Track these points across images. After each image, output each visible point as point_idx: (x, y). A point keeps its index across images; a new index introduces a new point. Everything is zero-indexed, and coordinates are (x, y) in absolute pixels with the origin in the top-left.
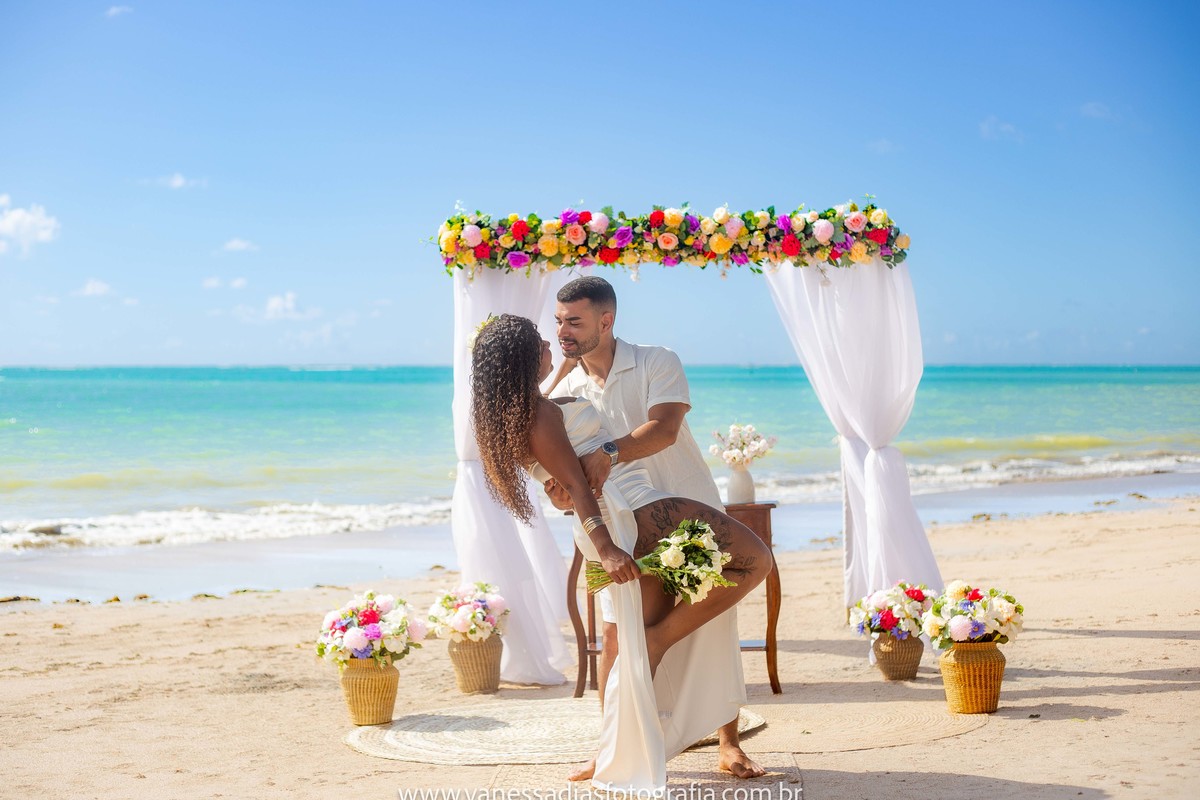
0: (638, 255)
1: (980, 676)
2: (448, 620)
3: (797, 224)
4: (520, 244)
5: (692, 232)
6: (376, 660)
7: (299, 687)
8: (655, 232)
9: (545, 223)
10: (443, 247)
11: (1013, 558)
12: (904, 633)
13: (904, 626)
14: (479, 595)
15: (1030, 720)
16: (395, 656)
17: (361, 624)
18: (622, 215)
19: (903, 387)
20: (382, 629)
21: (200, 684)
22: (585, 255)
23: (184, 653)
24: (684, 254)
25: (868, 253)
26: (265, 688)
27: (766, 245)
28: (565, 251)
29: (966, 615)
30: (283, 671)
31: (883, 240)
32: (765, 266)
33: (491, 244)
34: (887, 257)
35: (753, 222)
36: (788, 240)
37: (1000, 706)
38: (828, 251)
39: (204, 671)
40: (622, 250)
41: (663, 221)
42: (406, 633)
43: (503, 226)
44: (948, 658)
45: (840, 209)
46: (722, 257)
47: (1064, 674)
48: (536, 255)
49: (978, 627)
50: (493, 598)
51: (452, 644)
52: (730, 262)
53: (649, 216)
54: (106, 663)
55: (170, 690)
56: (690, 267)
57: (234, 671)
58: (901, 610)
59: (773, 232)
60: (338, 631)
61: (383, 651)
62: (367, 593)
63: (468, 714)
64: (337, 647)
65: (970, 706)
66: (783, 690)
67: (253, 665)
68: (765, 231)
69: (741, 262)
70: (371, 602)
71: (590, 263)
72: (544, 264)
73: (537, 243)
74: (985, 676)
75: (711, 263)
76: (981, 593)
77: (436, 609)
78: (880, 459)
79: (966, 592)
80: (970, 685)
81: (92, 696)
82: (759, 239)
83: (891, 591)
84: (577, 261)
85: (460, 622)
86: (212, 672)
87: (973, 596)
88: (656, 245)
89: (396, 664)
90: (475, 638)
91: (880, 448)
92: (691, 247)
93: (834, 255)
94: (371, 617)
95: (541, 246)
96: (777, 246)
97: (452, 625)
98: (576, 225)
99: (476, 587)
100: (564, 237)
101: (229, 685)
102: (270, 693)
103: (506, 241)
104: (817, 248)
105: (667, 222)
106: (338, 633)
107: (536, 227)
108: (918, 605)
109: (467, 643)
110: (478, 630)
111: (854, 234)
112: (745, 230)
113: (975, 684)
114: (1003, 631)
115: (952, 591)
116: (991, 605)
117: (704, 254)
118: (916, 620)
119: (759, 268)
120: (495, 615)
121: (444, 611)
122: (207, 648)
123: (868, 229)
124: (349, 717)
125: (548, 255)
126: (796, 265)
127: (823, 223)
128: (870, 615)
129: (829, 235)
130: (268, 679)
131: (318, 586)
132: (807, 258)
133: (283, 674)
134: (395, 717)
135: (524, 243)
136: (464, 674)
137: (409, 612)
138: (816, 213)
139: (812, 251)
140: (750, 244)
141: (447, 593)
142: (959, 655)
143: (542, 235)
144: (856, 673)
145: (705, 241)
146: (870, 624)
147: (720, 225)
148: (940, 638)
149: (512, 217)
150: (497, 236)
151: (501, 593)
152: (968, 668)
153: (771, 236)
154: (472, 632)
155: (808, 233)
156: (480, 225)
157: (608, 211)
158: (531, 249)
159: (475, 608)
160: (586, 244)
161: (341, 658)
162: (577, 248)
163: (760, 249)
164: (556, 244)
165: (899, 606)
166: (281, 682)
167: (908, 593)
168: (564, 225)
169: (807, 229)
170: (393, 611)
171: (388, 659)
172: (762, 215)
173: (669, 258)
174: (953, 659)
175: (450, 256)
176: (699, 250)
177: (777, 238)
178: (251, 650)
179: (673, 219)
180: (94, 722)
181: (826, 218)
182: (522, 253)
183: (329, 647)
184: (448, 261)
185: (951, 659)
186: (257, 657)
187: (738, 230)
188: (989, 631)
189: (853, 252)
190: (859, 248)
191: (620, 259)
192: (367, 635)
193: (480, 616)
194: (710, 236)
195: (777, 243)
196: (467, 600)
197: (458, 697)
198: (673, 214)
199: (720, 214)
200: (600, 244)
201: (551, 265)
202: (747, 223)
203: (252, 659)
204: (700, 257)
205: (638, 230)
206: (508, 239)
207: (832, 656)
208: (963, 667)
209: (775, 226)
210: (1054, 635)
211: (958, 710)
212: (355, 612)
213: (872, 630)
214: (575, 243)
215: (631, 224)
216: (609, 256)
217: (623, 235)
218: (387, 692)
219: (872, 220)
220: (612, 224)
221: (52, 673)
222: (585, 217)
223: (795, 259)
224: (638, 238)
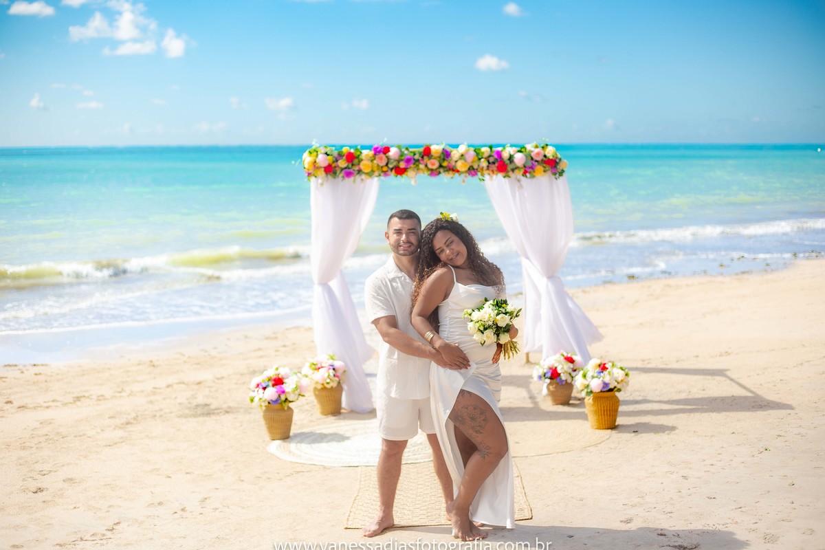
0: (416, 171)
1: (607, 409)
2: (313, 376)
3: (505, 155)
4: (350, 166)
5: (447, 159)
6: (282, 404)
7: (227, 412)
8: (426, 158)
9: (364, 153)
10: (306, 166)
12: (563, 381)
13: (563, 377)
14: (331, 362)
15: (633, 434)
16: (292, 402)
17: (273, 385)
18: (407, 149)
20: (285, 388)
21: (169, 411)
22: (387, 171)
23: (149, 387)
24: (442, 170)
25: (544, 171)
26: (209, 413)
27: (488, 166)
28: (375, 169)
29: (599, 378)
30: (213, 400)
31: (553, 164)
32: (487, 177)
33: (333, 165)
34: (555, 174)
35: (481, 154)
36: (501, 165)
37: (616, 425)
38: (522, 171)
39: (167, 401)
40: (407, 168)
41: (430, 153)
42: (298, 390)
43: (340, 155)
44: (589, 400)
45: (529, 147)
46: (463, 173)
48: (360, 171)
49: (606, 384)
50: (338, 364)
51: (315, 389)
52: (467, 175)
53: (422, 150)
55: (154, 416)
56: (445, 177)
57: (185, 401)
58: (562, 368)
59: (491, 160)
61: (286, 399)
62: (275, 367)
63: (330, 431)
64: (260, 399)
65: (601, 426)
68: (487, 159)
69: (473, 175)
70: (277, 372)
71: (389, 174)
72: (363, 176)
73: (359, 164)
74: (609, 410)
75: (457, 174)
76: (607, 366)
77: (306, 370)
78: (550, 284)
79: (600, 365)
80: (601, 415)
81: (111, 421)
82: (484, 163)
83: (556, 357)
84: (382, 174)
85: (321, 377)
86: (172, 402)
87: (603, 367)
88: (426, 166)
89: (291, 405)
90: (328, 386)
92: (446, 167)
93: (525, 172)
94: (278, 382)
95: (362, 166)
96: (494, 167)
97: (315, 379)
98: (382, 155)
99: (328, 357)
100: (375, 162)
103: (342, 163)
104: (516, 169)
105: (432, 153)
106: (261, 391)
107: (359, 155)
108: (571, 365)
109: (324, 389)
110: (331, 382)
111: (536, 161)
112: (476, 158)
113: (604, 414)
114: (619, 386)
115: (591, 367)
116: (613, 372)
117: (453, 170)
118: (570, 374)
119: (483, 178)
120: (340, 373)
121: (311, 371)
122: (161, 383)
123: (544, 159)
124: (265, 434)
125: (365, 171)
126: (504, 177)
127: (519, 155)
128: (545, 371)
129: (523, 162)
130: (207, 407)
132: (510, 174)
133: (214, 403)
134: (291, 434)
135: (353, 165)
136: (322, 405)
137: (298, 378)
138: (516, 149)
139: (513, 170)
140: (479, 166)
141: (311, 360)
142: (596, 400)
143: (362, 160)
146: (545, 375)
147: (462, 155)
148: (586, 390)
149: (345, 150)
150: (337, 161)
151: (341, 360)
152: (600, 406)
153: (491, 162)
154: (328, 383)
155: (511, 160)
156: (327, 154)
157: (399, 147)
158: (356, 168)
159: (329, 369)
160: (387, 165)
161: (263, 404)
162: (382, 167)
163: (484, 169)
164: (370, 165)
165: (561, 366)
166: (216, 409)
167: (565, 359)
168: (375, 154)
169: (511, 158)
170: (290, 378)
171: (287, 403)
172: (486, 150)
173: (434, 173)
174: (593, 401)
175: (310, 172)
176: (450, 169)
177: (494, 163)
179: (436, 152)
180: (124, 440)
181: (520, 151)
182: (351, 170)
183: (256, 399)
184: (309, 174)
185: (591, 401)
186: (193, 390)
187: (472, 158)
188: (611, 386)
189: (536, 170)
190: (539, 168)
191: (406, 173)
192: (277, 392)
193: (332, 374)
194: (456, 162)
195: (493, 166)
196: (323, 365)
197: (320, 419)
198: (436, 149)
199: (462, 149)
200: (395, 165)
201: (367, 176)
202: (478, 154)
203: (191, 392)
204: (451, 172)
205: (417, 157)
206: (344, 163)
208: (597, 406)
209: (493, 156)
211: (595, 427)
212: (270, 379)
213: (546, 378)
214: (381, 165)
215: (412, 154)
216: (400, 171)
217: (408, 161)
218: (288, 422)
219: (546, 153)
220: (402, 154)
221: (78, 403)
222: (386, 150)
223: (504, 174)
224: (417, 162)
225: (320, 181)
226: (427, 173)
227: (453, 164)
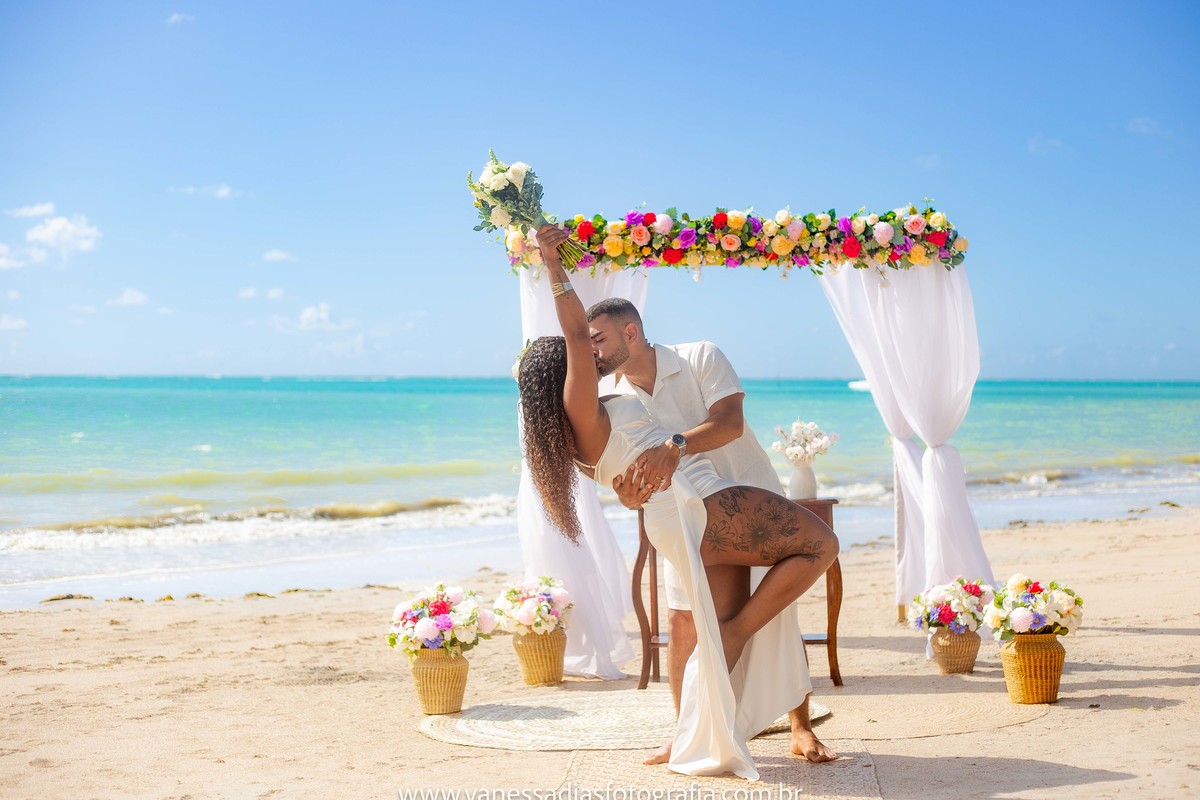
0: (702, 257)
1: (1041, 667)
2: (513, 613)
3: (858, 226)
5: (755, 234)
6: (447, 650)
7: (364, 679)
8: (718, 234)
9: (609, 224)
10: (510, 247)
11: (1054, 562)
12: (962, 627)
13: (962, 620)
14: (544, 588)
15: (1090, 710)
16: (465, 647)
17: (432, 615)
18: (686, 217)
19: (961, 386)
20: (453, 619)
21: (265, 676)
22: (649, 256)
23: (245, 647)
24: (746, 255)
25: (927, 255)
26: (331, 680)
27: (827, 246)
28: (629, 251)
29: (1027, 607)
30: (346, 664)
31: (941, 242)
32: (826, 267)
34: (945, 260)
35: (815, 225)
36: (849, 243)
37: (1059, 697)
38: (888, 253)
39: (267, 665)
40: (686, 251)
41: (726, 223)
42: (476, 623)
43: (569, 227)
44: (1009, 650)
45: (900, 212)
46: (783, 258)
47: (1118, 668)
48: (601, 255)
49: (1039, 618)
50: (557, 592)
51: (517, 636)
52: (792, 263)
53: (712, 218)
54: (168, 657)
55: (237, 682)
56: (754, 267)
57: (297, 664)
58: (959, 604)
59: (833, 235)
60: (409, 622)
61: (454, 641)
62: (438, 584)
63: (536, 704)
64: (408, 638)
65: (1030, 696)
66: (844, 682)
67: (315, 659)
68: (826, 233)
69: (802, 263)
70: (441, 593)
71: (653, 263)
72: (609, 264)
73: (602, 243)
74: (1046, 667)
75: (773, 266)
76: (1041, 586)
77: (502, 602)
78: (938, 457)
79: (1027, 585)
80: (1030, 676)
81: (160, 687)
82: (820, 241)
83: (948, 586)
84: (641, 261)
85: (526, 614)
86: (275, 665)
87: (1035, 589)
88: (719, 246)
89: (466, 654)
90: (539, 631)
91: (937, 447)
92: (753, 249)
93: (894, 257)
94: (441, 608)
95: (606, 246)
96: (838, 248)
97: (517, 618)
98: (641, 226)
99: (541, 581)
100: (629, 238)
101: (294, 677)
102: (337, 685)
104: (877, 250)
105: (729, 224)
106: (409, 624)
107: (601, 227)
108: (975, 599)
109: (532, 635)
110: (543, 623)
111: (914, 236)
112: (807, 232)
113: (1036, 675)
114: (1063, 623)
115: (1012, 585)
116: (1052, 597)
117: (766, 255)
118: (973, 614)
119: (820, 269)
120: (560, 608)
121: (509, 605)
122: (267, 643)
123: (927, 232)
124: (419, 707)
125: (612, 256)
126: (856, 266)
127: (883, 225)
128: (929, 610)
129: (889, 237)
130: (332, 672)
131: (369, 586)
132: (867, 260)
133: (345, 668)
134: (464, 707)
135: (589, 244)
136: (529, 666)
137: (478, 603)
138: (876, 216)
139: (872, 252)
140: (811, 245)
141: (512, 586)
142: (1020, 647)
143: (607, 235)
144: (914, 667)
145: (767, 242)
146: (928, 618)
147: (782, 227)
148: (1002, 630)
149: (578, 218)
151: (565, 587)
152: (1029, 659)
153: (832, 238)
154: (537, 625)
155: (869, 234)
157: (672, 213)
158: (596, 249)
159: (541, 601)
160: (650, 244)
161: (412, 649)
162: (641, 248)
163: (821, 251)
164: (621, 244)
165: (957, 601)
166: (346, 675)
167: (965, 588)
168: (628, 227)
169: (868, 231)
170: (463, 603)
171: (457, 649)
172: (823, 218)
173: (731, 259)
174: (1014, 650)
175: (516, 256)
176: (761, 252)
177: (838, 240)
178: (310, 646)
179: (736, 221)
180: (165, 712)
181: (886, 220)
182: (588, 254)
183: (401, 638)
184: (515, 261)
185: (1013, 650)
186: (317, 652)
187: (799, 232)
188: (1049, 622)
189: (913, 253)
190: (918, 250)
191: (683, 261)
192: (438, 625)
193: (545, 609)
194: (772, 237)
195: (837, 245)
196: (532, 594)
197: (523, 688)
198: (736, 215)
199: (782, 216)
200: (663, 245)
201: (616, 265)
202: (809, 225)
203: (313, 654)
204: (762, 258)
205: (702, 231)
207: (887, 652)
208: (1024, 658)
209: (835, 228)
210: (1104, 633)
211: (1019, 700)
212: (425, 603)
213: (930, 625)
214: (640, 244)
215: (694, 226)
216: (673, 257)
217: (687, 237)
218: (457, 682)
219: (931, 223)
220: (676, 225)
221: (116, 666)
222: (650, 219)
223: (855, 261)
224: (702, 240)
225: (534, 274)
226: (720, 259)
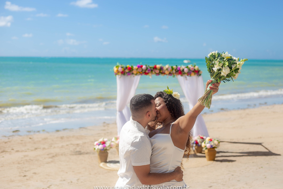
0: (152, 74)
3: (181, 69)
4: (130, 71)
5: (162, 70)
7: (87, 154)
8: (155, 70)
9: (134, 67)
10: (115, 71)
13: (199, 144)
17: (102, 144)
20: (106, 145)
21: (67, 153)
22: (142, 73)
24: (160, 73)
28: (138, 73)
29: (210, 144)
30: (82, 150)
31: (197, 72)
32: (176, 76)
33: (124, 71)
34: (198, 75)
36: (180, 72)
37: (215, 159)
41: (156, 68)
42: (110, 146)
43: (126, 68)
44: (206, 151)
45: (189, 66)
46: (167, 74)
48: (133, 74)
49: (212, 146)
52: (169, 75)
53: (154, 67)
54: (46, 148)
57: (72, 150)
59: (177, 70)
61: (106, 149)
62: (103, 138)
64: (98, 148)
67: (76, 149)
68: (175, 70)
69: (171, 75)
70: (104, 140)
71: (142, 75)
72: (134, 75)
75: (165, 75)
76: (212, 140)
82: (174, 71)
83: (197, 137)
84: (140, 74)
86: (68, 150)
88: (155, 72)
89: (108, 151)
93: (188, 75)
95: (133, 72)
96: (177, 73)
98: (140, 68)
100: (138, 70)
101: (73, 153)
102: (82, 155)
103: (127, 71)
104: (185, 73)
106: (98, 146)
107: (132, 68)
108: (202, 140)
111: (192, 71)
112: (172, 70)
114: (216, 147)
115: (207, 139)
116: (214, 142)
118: (201, 143)
119: (174, 76)
123: (194, 70)
124: (99, 161)
125: (135, 73)
126: (181, 76)
127: (186, 69)
129: (187, 71)
132: (183, 75)
134: (108, 161)
138: (185, 67)
140: (172, 72)
142: (208, 151)
143: (133, 70)
147: (167, 69)
148: (205, 148)
149: (128, 66)
156: (122, 67)
157: (146, 66)
160: (142, 71)
161: (98, 151)
163: (174, 73)
164: (136, 71)
165: (199, 140)
167: (200, 138)
168: (138, 68)
169: (183, 70)
170: (108, 142)
172: (174, 67)
173: (158, 74)
179: (158, 68)
180: (52, 162)
182: (130, 73)
183: (96, 148)
184: (116, 74)
187: (170, 70)
188: (214, 146)
189: (191, 74)
190: (193, 74)
191: (148, 74)
192: (103, 146)
198: (158, 66)
199: (167, 66)
200: (144, 72)
202: (172, 68)
204: (163, 74)
205: (152, 69)
208: (209, 153)
211: (208, 160)
212: (101, 142)
214: (140, 71)
215: (150, 68)
216: (146, 74)
217: (149, 70)
218: (106, 157)
219: (195, 68)
220: (147, 68)
222: (141, 67)
224: (152, 71)
225: (120, 76)
226: (155, 74)
227: (164, 71)
